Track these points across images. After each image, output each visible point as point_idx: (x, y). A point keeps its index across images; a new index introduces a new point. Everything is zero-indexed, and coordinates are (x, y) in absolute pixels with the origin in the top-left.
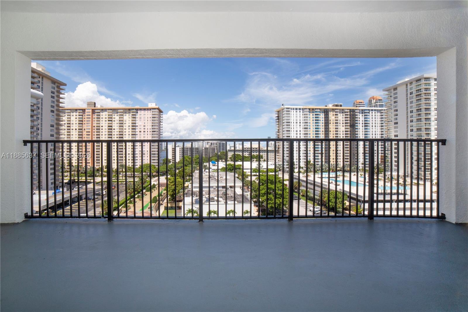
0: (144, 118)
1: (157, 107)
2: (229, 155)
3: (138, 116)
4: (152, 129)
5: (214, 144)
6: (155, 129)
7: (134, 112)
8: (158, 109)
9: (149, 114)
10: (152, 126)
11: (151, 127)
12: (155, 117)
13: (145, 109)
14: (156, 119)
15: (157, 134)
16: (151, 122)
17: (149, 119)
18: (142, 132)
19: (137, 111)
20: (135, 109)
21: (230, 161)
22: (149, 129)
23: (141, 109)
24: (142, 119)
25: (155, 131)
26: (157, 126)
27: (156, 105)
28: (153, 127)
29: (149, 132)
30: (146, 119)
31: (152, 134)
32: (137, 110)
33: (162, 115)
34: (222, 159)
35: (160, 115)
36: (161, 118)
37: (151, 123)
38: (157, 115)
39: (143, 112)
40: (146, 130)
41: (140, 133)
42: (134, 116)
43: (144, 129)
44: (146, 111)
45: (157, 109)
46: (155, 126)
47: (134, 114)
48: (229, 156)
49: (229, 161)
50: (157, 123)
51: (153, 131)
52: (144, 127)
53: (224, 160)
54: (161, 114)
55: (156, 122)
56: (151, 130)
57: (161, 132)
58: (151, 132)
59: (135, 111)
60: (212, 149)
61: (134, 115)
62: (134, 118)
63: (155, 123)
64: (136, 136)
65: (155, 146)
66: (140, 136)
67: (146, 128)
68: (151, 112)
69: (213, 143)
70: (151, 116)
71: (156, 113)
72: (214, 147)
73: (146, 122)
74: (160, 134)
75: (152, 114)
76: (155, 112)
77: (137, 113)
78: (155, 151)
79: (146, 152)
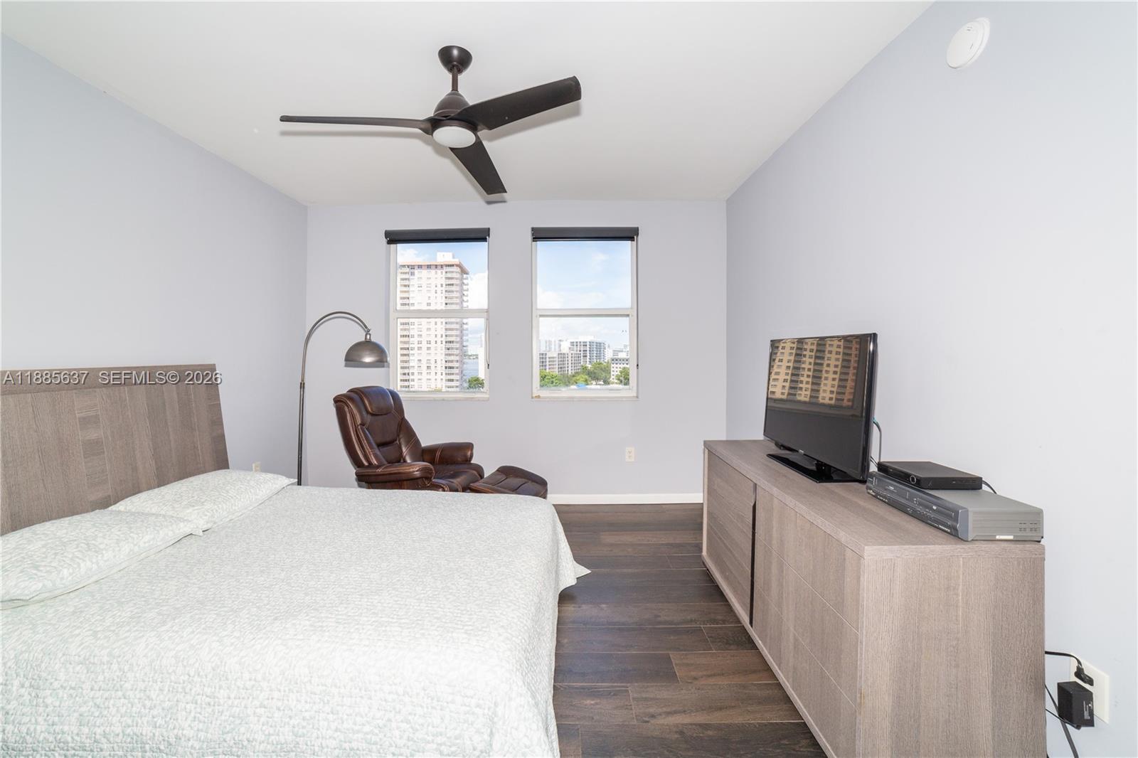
0: (429, 286)
1: (456, 261)
2: (612, 369)
3: (414, 281)
5: (577, 345)
7: (406, 273)
8: (459, 266)
9: (438, 277)
10: (446, 304)
12: (453, 285)
13: (429, 267)
14: (453, 288)
15: (457, 323)
16: (444, 295)
17: (439, 289)
19: (412, 270)
20: (408, 266)
21: (616, 383)
23: (420, 267)
24: (424, 288)
26: (457, 304)
27: (454, 257)
30: (433, 288)
31: (446, 323)
32: (412, 267)
33: (467, 279)
34: (598, 379)
35: (462, 279)
36: (465, 287)
37: (444, 298)
38: (457, 279)
39: (425, 272)
42: (406, 283)
44: (433, 271)
45: (457, 265)
47: (407, 276)
48: (612, 373)
49: (613, 383)
50: (457, 298)
52: (429, 307)
53: (602, 383)
54: (465, 276)
55: (455, 294)
59: (407, 270)
60: (573, 355)
61: (406, 279)
62: (405, 286)
63: (451, 298)
64: (411, 327)
65: (452, 348)
66: (420, 326)
67: (432, 308)
68: (444, 273)
69: (577, 342)
70: (444, 282)
71: (454, 275)
72: (577, 351)
73: (432, 294)
74: (464, 323)
75: (446, 278)
76: (452, 272)
77: (413, 274)
78: (452, 361)
79: (433, 362)
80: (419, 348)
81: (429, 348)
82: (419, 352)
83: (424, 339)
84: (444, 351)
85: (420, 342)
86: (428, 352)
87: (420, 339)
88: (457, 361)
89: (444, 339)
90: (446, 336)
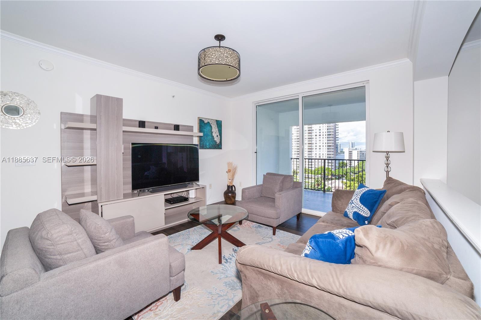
4: (328, 132)
6: (330, 132)
10: (328, 129)
11: (326, 131)
15: (333, 138)
18: (318, 135)
22: (324, 132)
25: (331, 135)
26: (333, 129)
28: (329, 131)
29: (324, 135)
31: (328, 138)
37: (327, 127)
40: (322, 134)
41: (316, 137)
43: (320, 132)
46: (330, 129)
51: (328, 134)
52: (320, 131)
56: (327, 134)
57: (336, 135)
58: (327, 135)
64: (313, 140)
65: (330, 149)
66: (316, 139)
67: (321, 131)
74: (336, 138)
78: (330, 154)
79: (322, 154)
80: (316, 149)
81: (320, 149)
82: (316, 150)
83: (318, 145)
84: (327, 150)
85: (316, 146)
86: (320, 150)
87: (316, 145)
88: (333, 154)
89: (327, 145)
90: (328, 143)
